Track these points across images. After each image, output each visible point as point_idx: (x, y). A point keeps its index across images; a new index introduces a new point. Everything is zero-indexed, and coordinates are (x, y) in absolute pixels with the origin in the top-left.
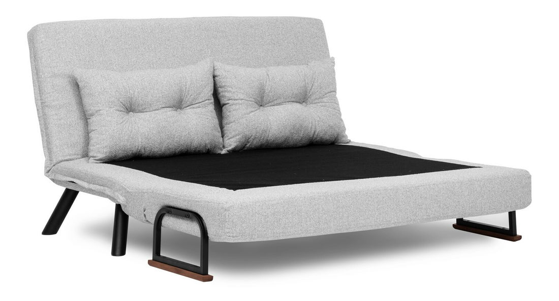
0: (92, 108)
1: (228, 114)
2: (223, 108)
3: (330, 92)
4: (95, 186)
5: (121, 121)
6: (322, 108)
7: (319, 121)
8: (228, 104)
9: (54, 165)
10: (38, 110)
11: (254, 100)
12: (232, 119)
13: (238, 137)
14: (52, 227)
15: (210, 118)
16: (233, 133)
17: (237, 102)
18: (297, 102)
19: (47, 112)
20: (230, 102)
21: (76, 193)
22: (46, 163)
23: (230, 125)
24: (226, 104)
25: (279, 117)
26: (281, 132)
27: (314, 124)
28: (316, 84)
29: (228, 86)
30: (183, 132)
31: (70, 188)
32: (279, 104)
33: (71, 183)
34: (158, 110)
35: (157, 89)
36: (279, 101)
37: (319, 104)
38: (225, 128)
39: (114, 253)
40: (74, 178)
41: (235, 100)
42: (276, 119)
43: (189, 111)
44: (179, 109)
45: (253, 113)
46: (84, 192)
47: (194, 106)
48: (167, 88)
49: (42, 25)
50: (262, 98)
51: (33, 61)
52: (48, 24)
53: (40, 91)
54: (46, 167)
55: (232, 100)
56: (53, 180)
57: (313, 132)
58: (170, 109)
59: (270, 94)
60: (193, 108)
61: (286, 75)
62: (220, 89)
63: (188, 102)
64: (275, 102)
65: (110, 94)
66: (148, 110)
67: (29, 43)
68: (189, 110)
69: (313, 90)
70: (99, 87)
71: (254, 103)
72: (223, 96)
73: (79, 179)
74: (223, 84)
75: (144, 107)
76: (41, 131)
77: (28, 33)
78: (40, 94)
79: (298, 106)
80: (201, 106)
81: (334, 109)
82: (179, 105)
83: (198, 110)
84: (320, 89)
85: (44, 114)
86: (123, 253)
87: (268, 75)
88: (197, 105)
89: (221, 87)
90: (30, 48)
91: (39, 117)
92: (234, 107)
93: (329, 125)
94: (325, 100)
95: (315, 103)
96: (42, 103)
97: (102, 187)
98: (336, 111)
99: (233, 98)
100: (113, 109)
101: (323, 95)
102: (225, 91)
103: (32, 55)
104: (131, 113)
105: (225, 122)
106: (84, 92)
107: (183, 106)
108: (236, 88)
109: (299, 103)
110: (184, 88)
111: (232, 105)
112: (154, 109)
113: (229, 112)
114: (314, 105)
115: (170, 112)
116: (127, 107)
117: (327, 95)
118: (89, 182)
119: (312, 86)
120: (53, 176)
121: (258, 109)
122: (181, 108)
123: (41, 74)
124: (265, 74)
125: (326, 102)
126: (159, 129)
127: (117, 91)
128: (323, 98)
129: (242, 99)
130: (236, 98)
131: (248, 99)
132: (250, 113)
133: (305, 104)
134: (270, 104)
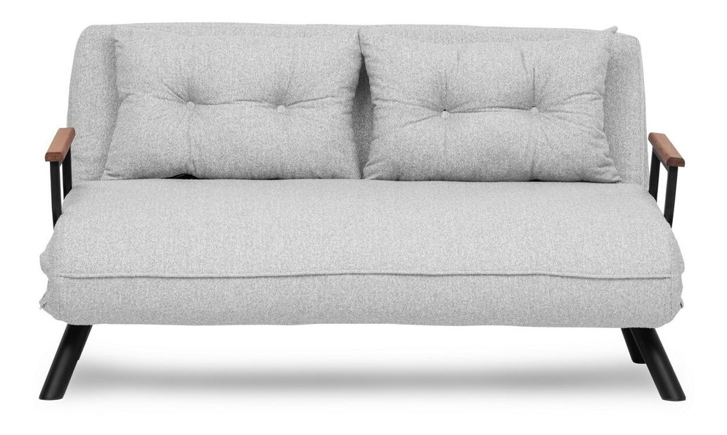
3: (579, 95)
6: (560, 121)
8: (375, 105)
12: (376, 132)
16: (374, 156)
17: (386, 104)
20: (377, 102)
25: (462, 134)
26: (461, 160)
28: (553, 79)
32: (474, 111)
34: (229, 103)
36: (472, 106)
37: (555, 114)
41: (383, 100)
42: (455, 138)
45: (411, 126)
47: (304, 104)
50: (443, 97)
55: (380, 99)
59: (456, 93)
60: (304, 107)
63: (295, 97)
64: (466, 107)
65: (148, 70)
68: (297, 110)
69: (547, 88)
80: (316, 105)
82: (280, 101)
84: (560, 87)
88: (310, 103)
92: (381, 112)
94: (566, 107)
95: (550, 111)
98: (583, 128)
101: (565, 100)
104: (190, 103)
108: (389, 81)
111: (380, 108)
113: (376, 119)
115: (250, 109)
116: (180, 93)
117: (573, 99)
119: (546, 82)
124: (454, 57)
125: (567, 112)
126: (222, 134)
127: (161, 66)
128: (564, 104)
129: (394, 101)
130: (386, 97)
131: (406, 101)
132: (406, 124)
133: (537, 110)
134: (458, 109)
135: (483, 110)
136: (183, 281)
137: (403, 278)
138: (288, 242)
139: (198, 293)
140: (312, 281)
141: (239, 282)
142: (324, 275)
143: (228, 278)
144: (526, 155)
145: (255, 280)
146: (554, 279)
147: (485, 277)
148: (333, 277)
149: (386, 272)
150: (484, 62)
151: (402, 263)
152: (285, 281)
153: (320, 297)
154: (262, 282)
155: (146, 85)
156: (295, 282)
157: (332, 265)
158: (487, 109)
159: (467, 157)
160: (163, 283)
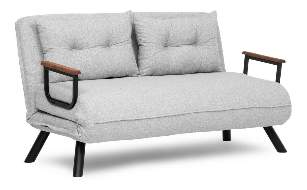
0: (47, 47)
1: (143, 52)
2: (140, 47)
3: (213, 38)
4: (61, 129)
5: (67, 56)
6: (206, 49)
7: (203, 59)
8: (143, 45)
9: (33, 115)
10: (22, 76)
11: (161, 43)
12: (145, 56)
13: (148, 69)
14: (31, 157)
15: (129, 53)
16: (145, 66)
17: (149, 44)
18: (190, 44)
19: (28, 78)
20: (145, 44)
21: (48, 134)
22: (27, 113)
23: (144, 60)
24: (142, 45)
25: (177, 56)
27: (200, 60)
28: (204, 32)
29: (145, 33)
30: (109, 63)
31: (44, 130)
32: (178, 46)
33: (45, 127)
34: (92, 48)
35: (92, 33)
36: (178, 44)
37: (204, 46)
38: (140, 62)
39: (75, 175)
40: (47, 123)
41: (148, 43)
42: (175, 57)
43: (114, 47)
44: (107, 47)
45: (160, 53)
46: (54, 133)
47: (118, 45)
48: (99, 32)
49: (25, 18)
50: (167, 41)
51: (19, 43)
52: (29, 17)
53: (23, 63)
54: (27, 116)
55: (146, 43)
56: (32, 125)
57: (199, 66)
58: (101, 47)
59: (172, 39)
61: (184, 25)
62: (138, 34)
63: (113, 42)
64: (175, 45)
65: (59, 37)
66: (85, 48)
67: (16, 30)
69: (201, 36)
70: (52, 33)
71: (160, 45)
72: (140, 40)
73: (50, 124)
74: (141, 31)
75: (83, 45)
76: (24, 91)
77: (16, 23)
78: (23, 65)
79: (190, 47)
81: (215, 50)
82: (108, 44)
83: (120, 48)
84: (206, 36)
85: (26, 80)
86: (81, 175)
87: (172, 25)
88: (120, 44)
89: (139, 33)
90: (16, 33)
91: (23, 82)
92: (147, 48)
93: (210, 62)
94: (208, 43)
95: (202, 45)
96: (25, 72)
97: (66, 130)
98: (216, 52)
99: (147, 41)
100: (62, 48)
101: (208, 40)
102: (142, 36)
103: (18, 39)
104: (74, 49)
105: (140, 57)
106: (42, 35)
107: (110, 45)
108: (150, 35)
109: (191, 45)
110: (111, 32)
111: (146, 46)
112: (90, 47)
113: (144, 51)
114: (200, 47)
115: (101, 49)
116: (71, 46)
117: (211, 40)
118: (57, 127)
119: (201, 34)
120: (32, 122)
121: (164, 49)
122: (108, 46)
123: (24, 51)
124: (170, 24)
125: (209, 45)
126: (93, 61)
127: (64, 35)
128: (207, 42)
129: (153, 43)
130: (149, 41)
131: (157, 43)
132: (158, 52)
133: (195, 45)
134: (172, 46)
135: (181, 46)
136: (137, 121)
137: (210, 113)
138: (169, 102)
139: (142, 126)
140: (180, 117)
141: (156, 119)
142: (185, 114)
143: (152, 118)
144: (198, 63)
145: (162, 118)
146: (257, 109)
147: (236, 110)
148: (187, 115)
149: (204, 111)
150: (181, 26)
151: (209, 107)
152: (171, 118)
153: (183, 123)
154: (164, 119)
155: (60, 44)
156: (175, 118)
157: (186, 110)
158: (183, 45)
159: (180, 65)
160: (130, 123)
